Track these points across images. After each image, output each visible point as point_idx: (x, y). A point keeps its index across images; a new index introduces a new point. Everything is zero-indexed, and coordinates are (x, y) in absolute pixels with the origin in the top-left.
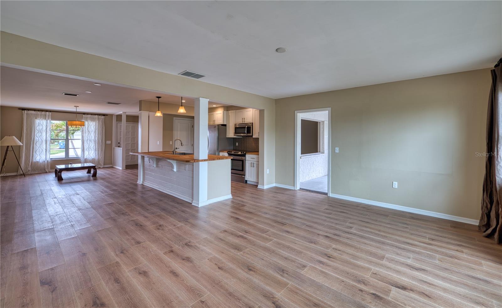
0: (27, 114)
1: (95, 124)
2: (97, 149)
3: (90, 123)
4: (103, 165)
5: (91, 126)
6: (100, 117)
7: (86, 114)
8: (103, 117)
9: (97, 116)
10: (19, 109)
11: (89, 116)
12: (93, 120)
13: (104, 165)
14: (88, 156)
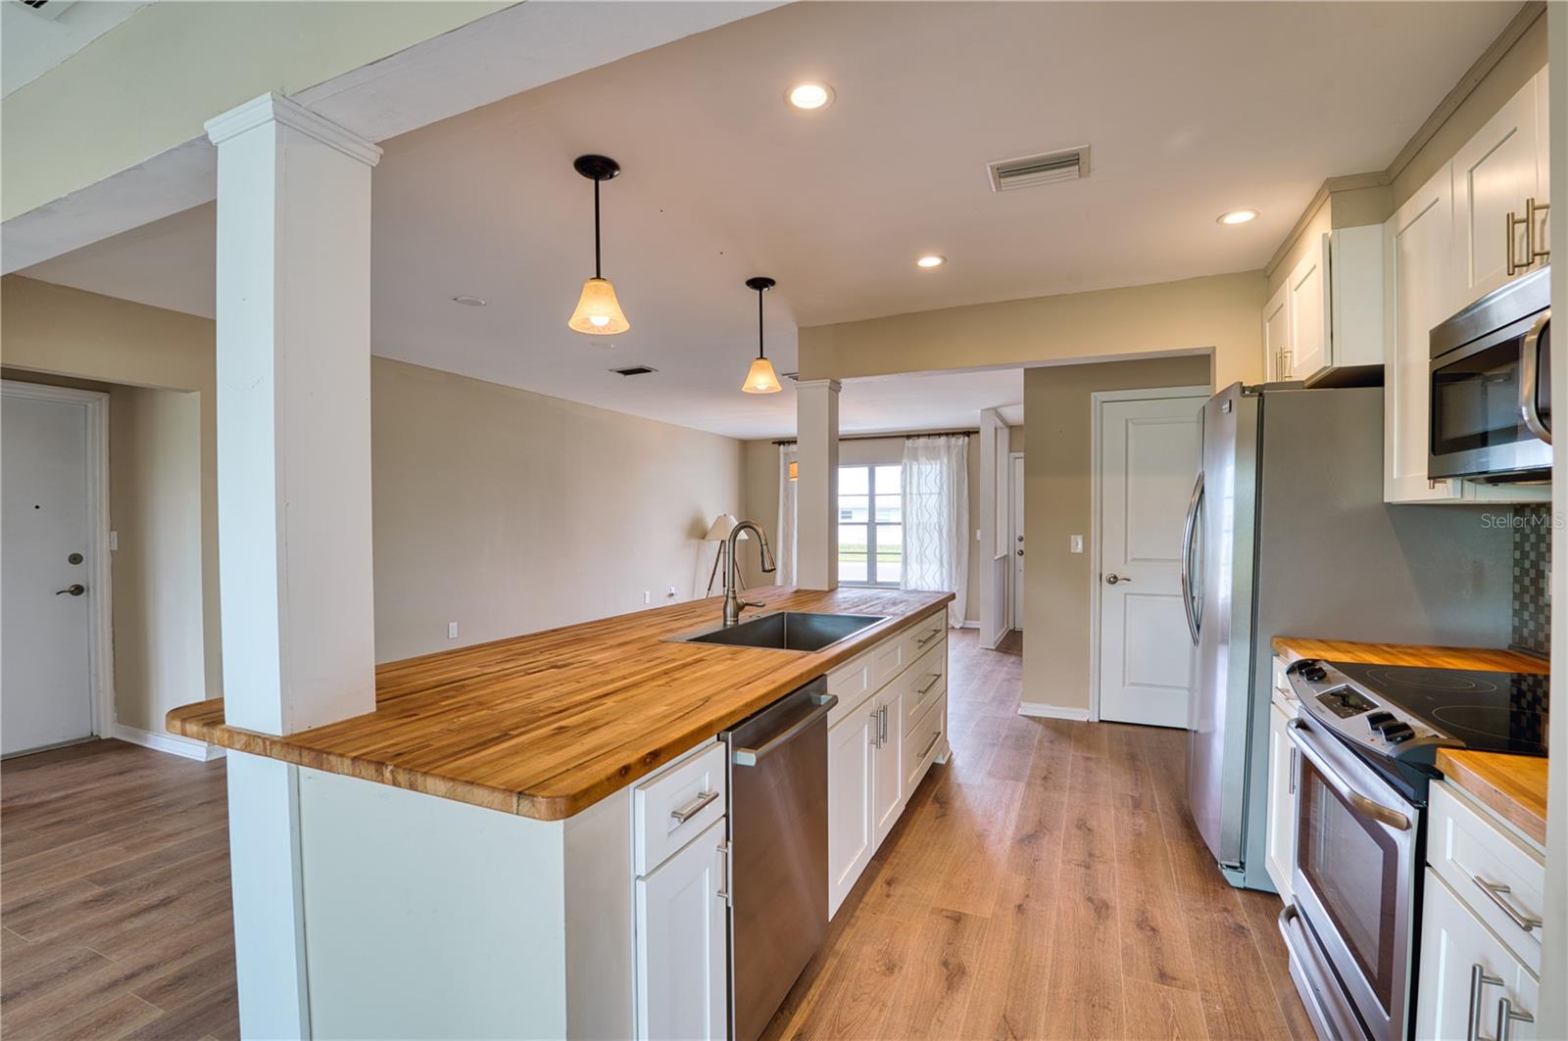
0: (786, 454)
1: (938, 469)
2: (945, 556)
3: (923, 467)
4: (961, 619)
5: (928, 478)
6: (953, 440)
7: (915, 436)
8: (962, 441)
9: (943, 439)
10: (774, 443)
11: (922, 441)
12: (932, 454)
13: (966, 619)
14: (919, 582)
